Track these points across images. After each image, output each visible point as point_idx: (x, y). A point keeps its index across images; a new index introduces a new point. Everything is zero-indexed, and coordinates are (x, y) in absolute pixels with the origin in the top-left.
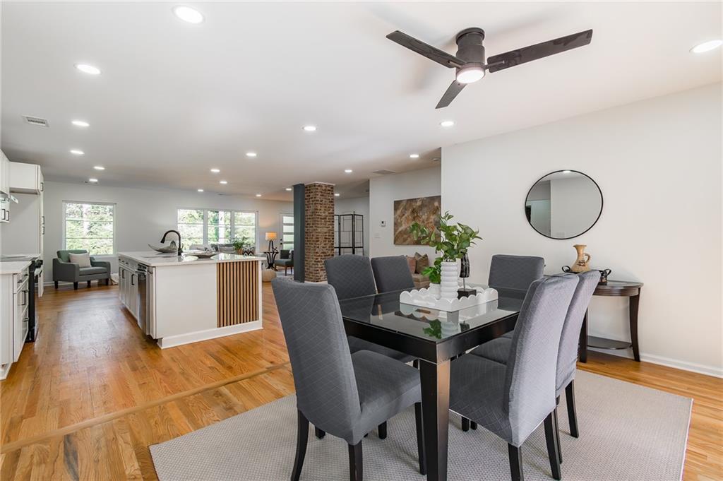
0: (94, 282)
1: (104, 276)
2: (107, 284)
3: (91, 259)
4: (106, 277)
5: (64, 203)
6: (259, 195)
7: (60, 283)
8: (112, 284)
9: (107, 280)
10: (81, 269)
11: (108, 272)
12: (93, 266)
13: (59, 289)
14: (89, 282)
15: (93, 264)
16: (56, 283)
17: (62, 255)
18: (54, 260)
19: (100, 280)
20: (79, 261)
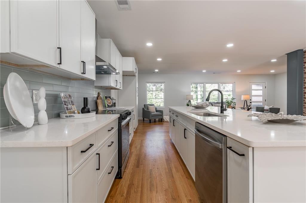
0: (157, 119)
1: (160, 117)
2: (162, 121)
3: (156, 108)
4: (162, 118)
5: (146, 83)
6: (239, 71)
7: (145, 119)
8: (164, 121)
9: (162, 119)
10: (152, 113)
11: (162, 115)
12: (156, 112)
13: (144, 122)
14: (155, 120)
15: (157, 111)
16: (144, 119)
17: (146, 107)
18: (143, 108)
19: (159, 119)
20: (152, 109)
